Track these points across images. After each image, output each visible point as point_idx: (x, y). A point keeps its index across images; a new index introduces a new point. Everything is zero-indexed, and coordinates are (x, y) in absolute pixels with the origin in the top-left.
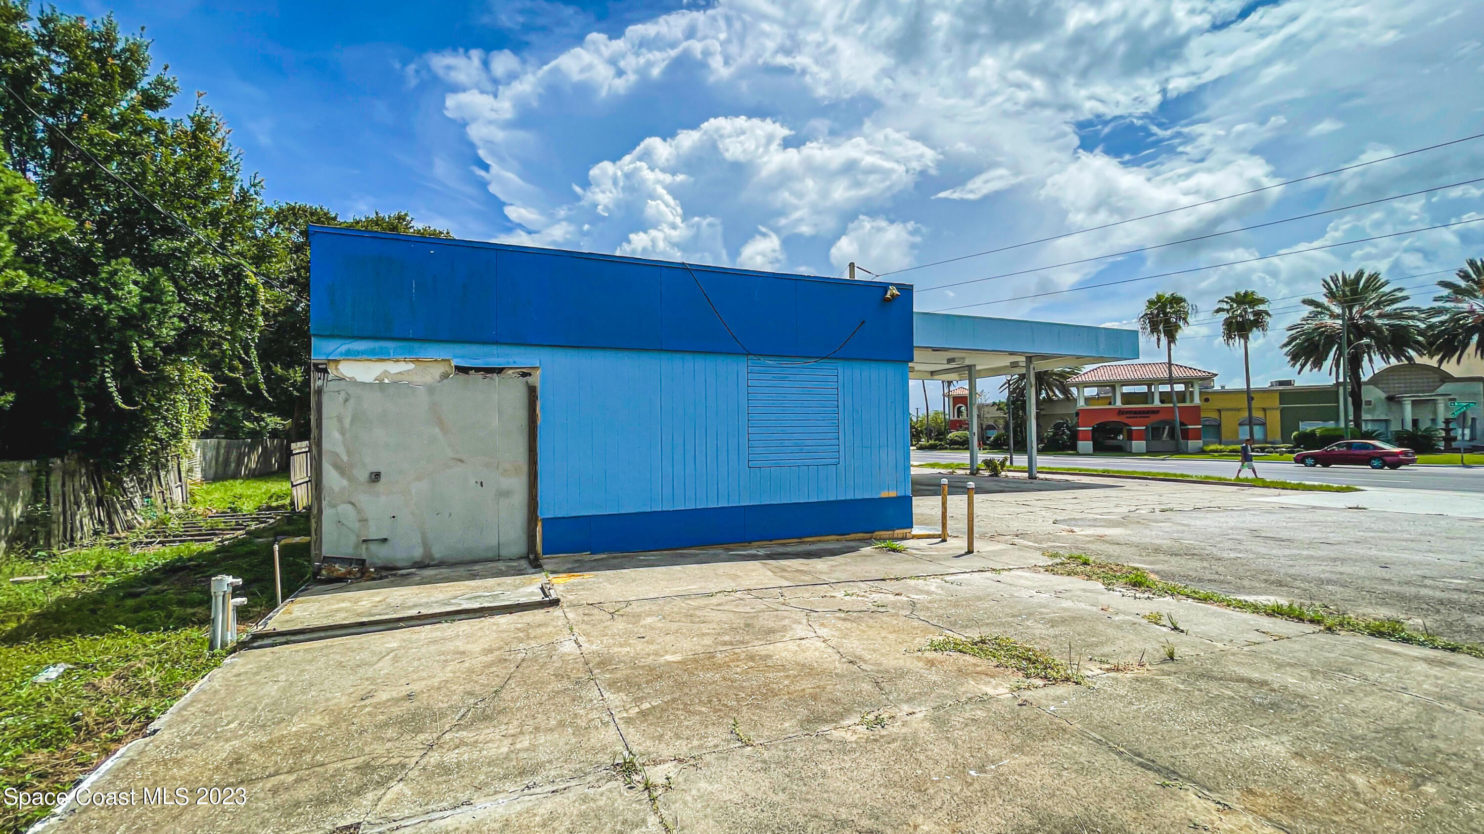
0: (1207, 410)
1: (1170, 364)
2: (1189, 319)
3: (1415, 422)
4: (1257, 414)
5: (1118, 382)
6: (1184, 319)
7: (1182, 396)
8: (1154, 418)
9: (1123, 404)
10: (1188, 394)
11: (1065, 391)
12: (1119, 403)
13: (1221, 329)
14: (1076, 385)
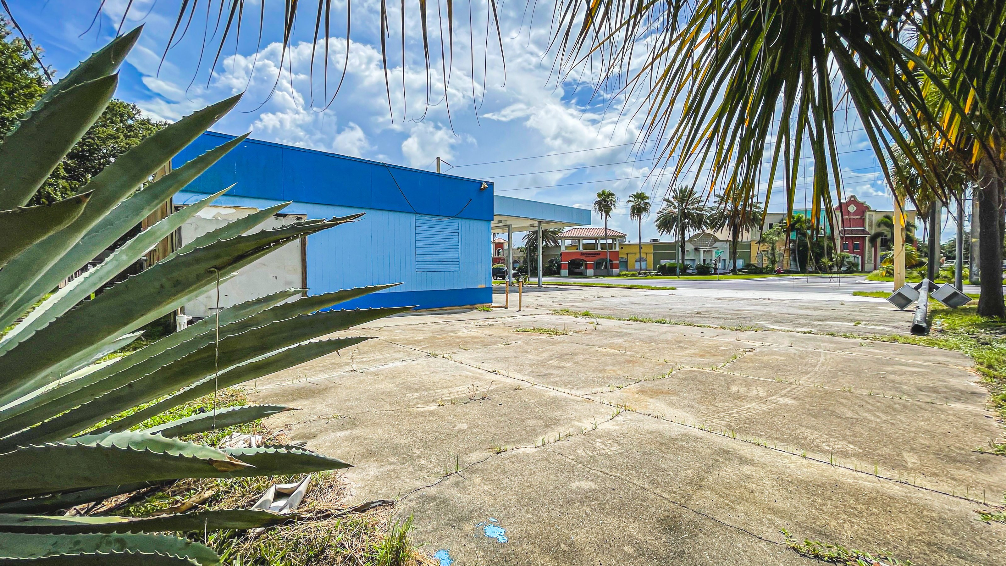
0: (623, 253)
1: (606, 228)
2: (616, 205)
3: (704, 260)
4: (643, 256)
5: (581, 237)
6: (614, 205)
7: (611, 246)
8: (598, 258)
9: (583, 249)
10: (614, 245)
11: (555, 242)
12: (581, 249)
13: (630, 211)
14: (561, 239)
